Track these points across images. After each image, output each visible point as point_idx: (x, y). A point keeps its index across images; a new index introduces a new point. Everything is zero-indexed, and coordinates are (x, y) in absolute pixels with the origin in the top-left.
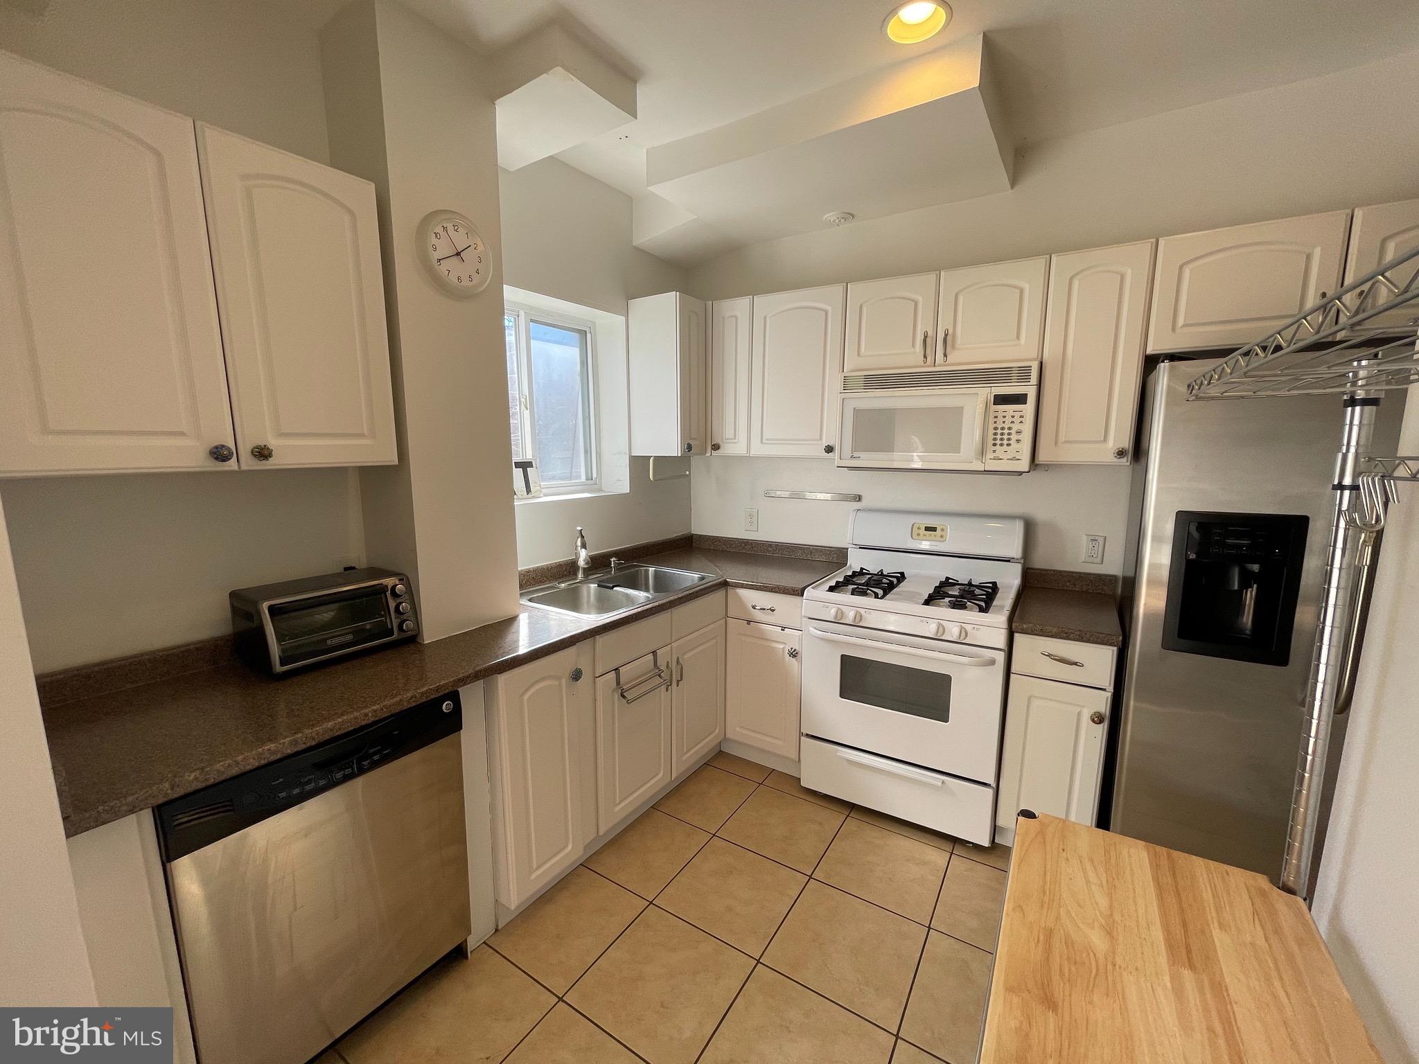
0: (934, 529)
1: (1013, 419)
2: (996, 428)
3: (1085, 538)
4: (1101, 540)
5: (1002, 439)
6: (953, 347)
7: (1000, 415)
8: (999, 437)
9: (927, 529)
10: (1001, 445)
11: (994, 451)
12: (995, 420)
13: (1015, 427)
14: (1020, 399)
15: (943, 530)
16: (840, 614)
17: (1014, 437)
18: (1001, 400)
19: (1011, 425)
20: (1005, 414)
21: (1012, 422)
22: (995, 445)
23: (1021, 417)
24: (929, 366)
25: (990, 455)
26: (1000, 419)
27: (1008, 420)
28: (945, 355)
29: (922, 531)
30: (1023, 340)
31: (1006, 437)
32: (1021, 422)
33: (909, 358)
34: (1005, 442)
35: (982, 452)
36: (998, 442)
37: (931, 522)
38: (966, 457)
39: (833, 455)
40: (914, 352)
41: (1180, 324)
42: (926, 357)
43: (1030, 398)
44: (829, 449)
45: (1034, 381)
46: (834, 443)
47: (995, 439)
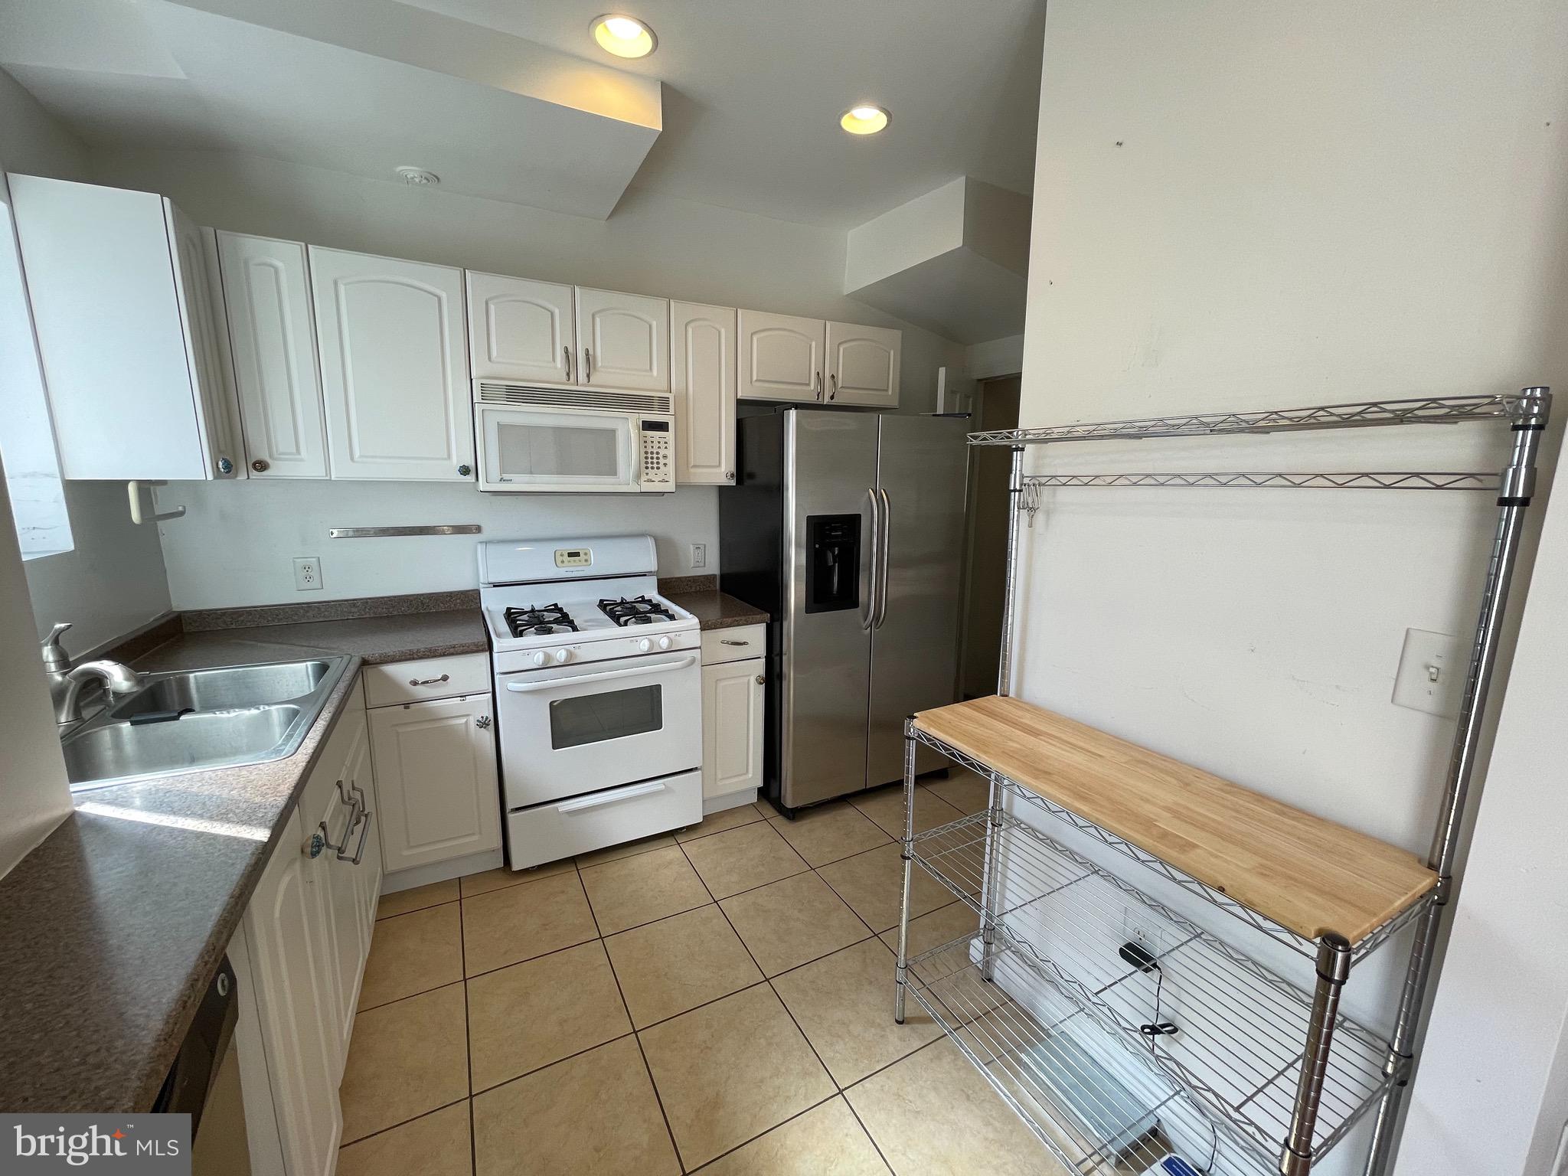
0: (577, 554)
1: (659, 445)
2: (646, 453)
3: (691, 546)
4: (702, 547)
5: (652, 463)
6: (595, 368)
7: (649, 440)
8: (650, 460)
9: (571, 555)
10: (652, 468)
11: (647, 474)
12: (646, 444)
13: (662, 452)
14: (662, 427)
15: (586, 554)
16: (548, 657)
17: (662, 461)
18: (649, 426)
19: (658, 450)
20: (652, 439)
21: (659, 447)
22: (647, 468)
23: (666, 443)
24: (572, 384)
25: (644, 478)
26: (649, 445)
27: (656, 445)
28: (588, 376)
29: (566, 557)
30: (655, 373)
31: (655, 461)
32: (666, 448)
33: (550, 372)
34: (655, 465)
35: (638, 476)
36: (650, 465)
37: (573, 547)
38: (624, 479)
39: (471, 478)
40: (556, 368)
41: (755, 378)
42: (568, 374)
43: (671, 427)
44: (465, 471)
45: (672, 411)
46: (470, 463)
47: (647, 463)
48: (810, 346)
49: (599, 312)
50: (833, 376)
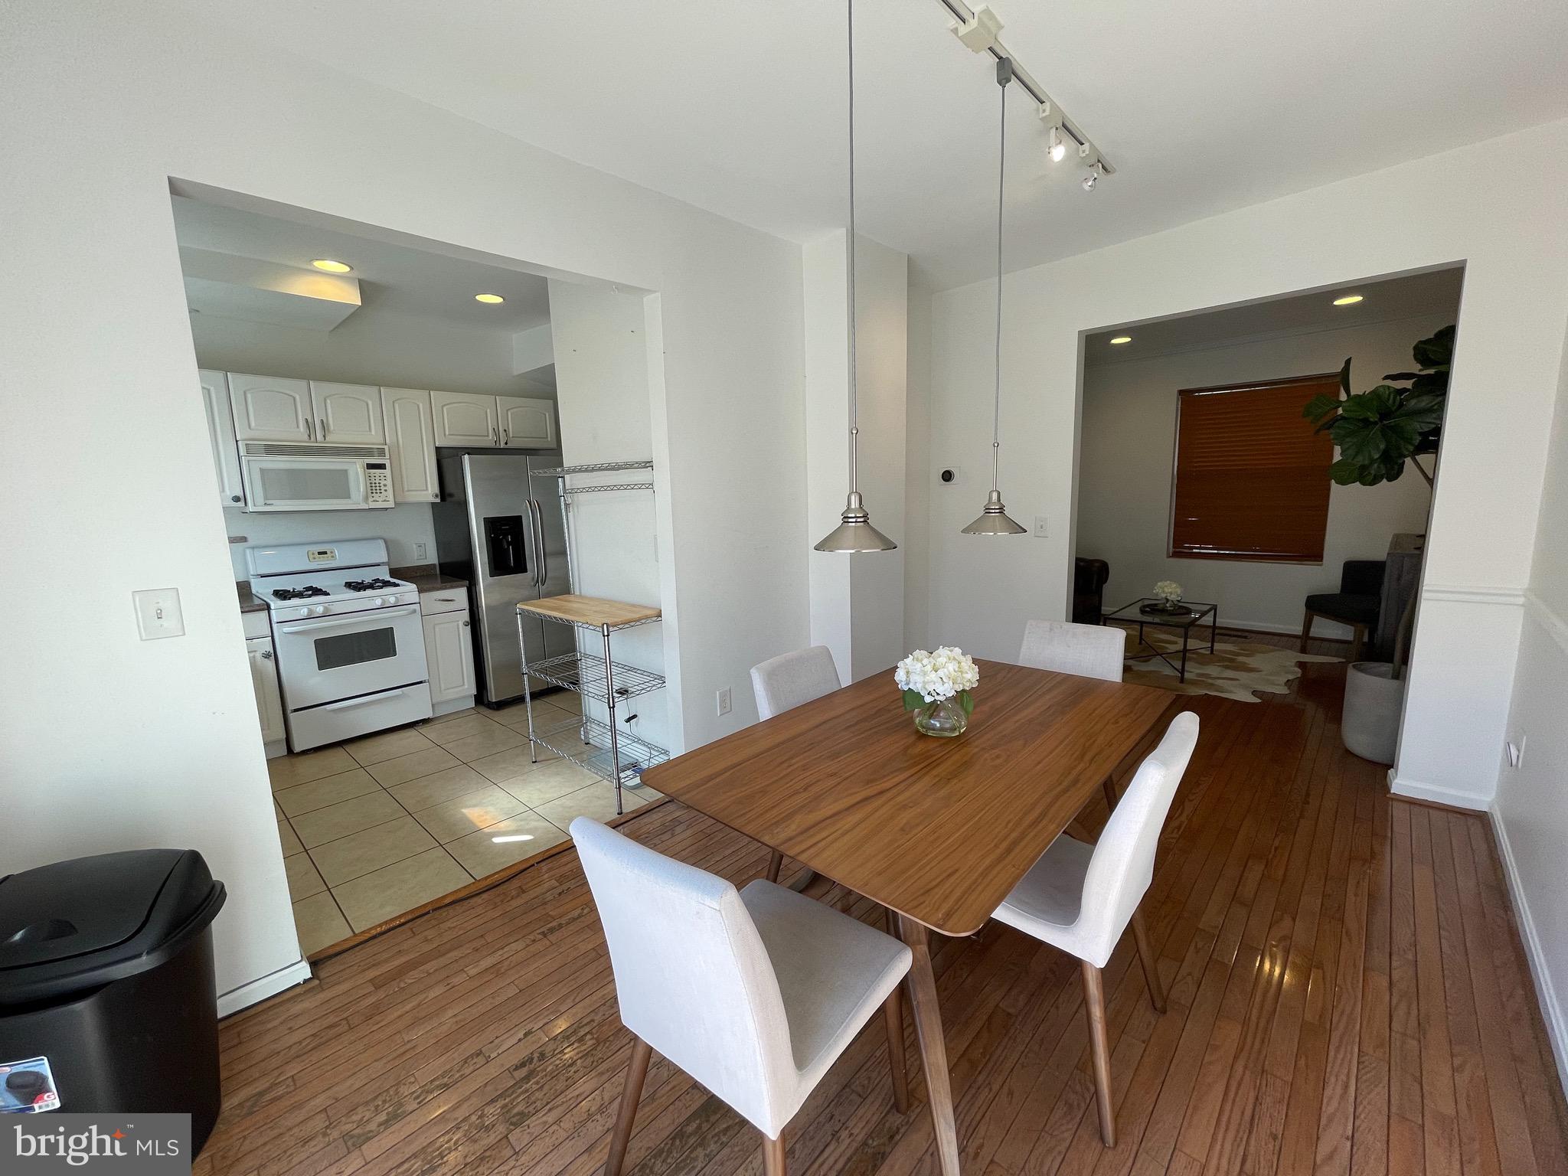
0: (325, 553)
1: (380, 478)
2: (371, 483)
3: (415, 546)
4: (423, 545)
6: (329, 432)
7: (372, 475)
8: (374, 488)
9: (319, 553)
10: (376, 493)
11: (373, 497)
12: (370, 478)
13: (383, 482)
14: (382, 467)
15: (332, 552)
16: (310, 611)
17: (383, 488)
18: (371, 466)
21: (380, 480)
22: (372, 493)
23: (385, 477)
24: (313, 442)
25: (371, 499)
26: (373, 478)
27: (377, 478)
28: (324, 436)
29: (317, 555)
30: (373, 433)
31: (378, 488)
32: (385, 480)
33: (297, 435)
34: (378, 491)
35: (366, 499)
36: (374, 491)
37: (321, 548)
38: (357, 498)
39: (241, 504)
40: (300, 431)
41: (447, 433)
42: (309, 436)
43: (388, 466)
44: (236, 499)
45: (387, 457)
46: (241, 494)
47: (372, 490)
48: (486, 412)
49: (330, 396)
50: (505, 431)
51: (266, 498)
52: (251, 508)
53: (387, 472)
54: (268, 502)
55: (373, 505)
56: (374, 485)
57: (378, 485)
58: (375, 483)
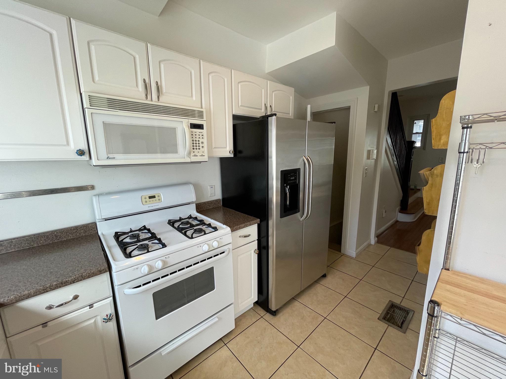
0: (154, 197)
2: (193, 141)
3: (209, 187)
4: (214, 187)
5: (196, 146)
6: (162, 93)
7: (194, 134)
9: (150, 197)
10: (196, 149)
11: (194, 152)
12: (192, 136)
13: (201, 140)
14: (200, 127)
15: (159, 196)
16: (150, 267)
17: (201, 145)
18: (194, 126)
19: (199, 139)
20: (196, 133)
22: (194, 149)
23: (202, 135)
24: (149, 101)
25: (192, 154)
26: (194, 136)
27: (198, 136)
28: (158, 97)
29: (148, 199)
30: (194, 98)
31: (198, 145)
32: (203, 138)
34: (198, 147)
35: (189, 153)
37: (151, 193)
38: (182, 156)
39: (86, 158)
40: (139, 91)
41: (240, 105)
43: (205, 127)
44: (81, 153)
45: (205, 119)
46: (84, 147)
47: (193, 146)
48: (262, 91)
49: (164, 60)
50: (271, 106)
51: (108, 152)
52: (94, 162)
53: (204, 131)
54: (111, 156)
55: (194, 159)
56: (195, 142)
57: (197, 142)
58: (196, 141)
